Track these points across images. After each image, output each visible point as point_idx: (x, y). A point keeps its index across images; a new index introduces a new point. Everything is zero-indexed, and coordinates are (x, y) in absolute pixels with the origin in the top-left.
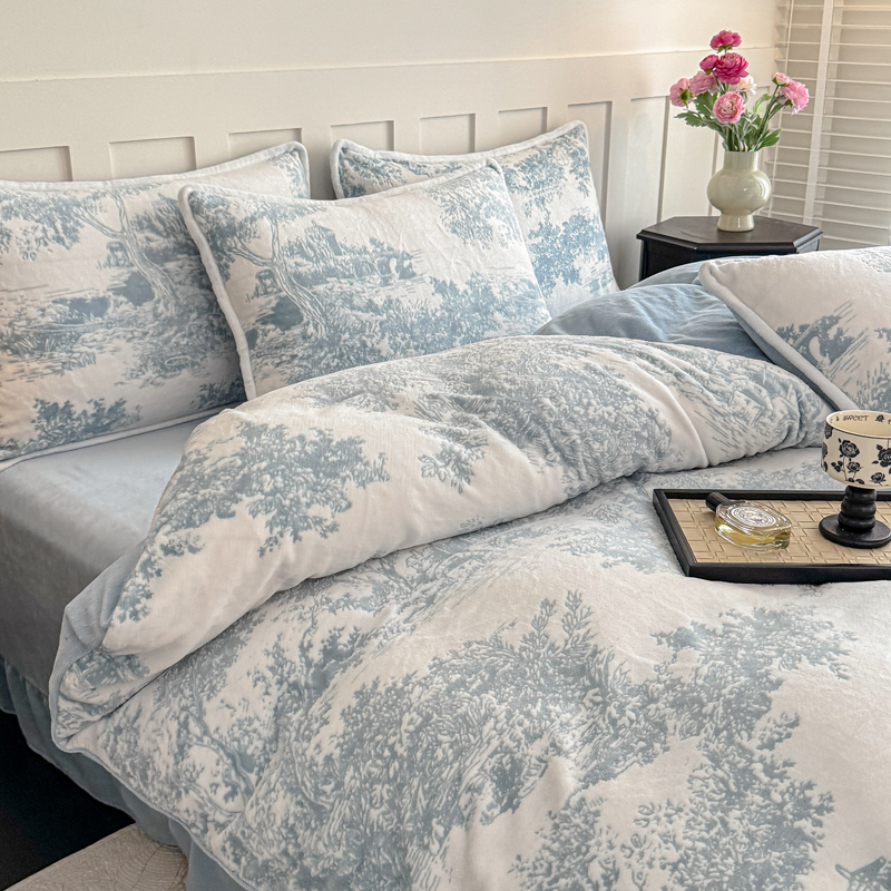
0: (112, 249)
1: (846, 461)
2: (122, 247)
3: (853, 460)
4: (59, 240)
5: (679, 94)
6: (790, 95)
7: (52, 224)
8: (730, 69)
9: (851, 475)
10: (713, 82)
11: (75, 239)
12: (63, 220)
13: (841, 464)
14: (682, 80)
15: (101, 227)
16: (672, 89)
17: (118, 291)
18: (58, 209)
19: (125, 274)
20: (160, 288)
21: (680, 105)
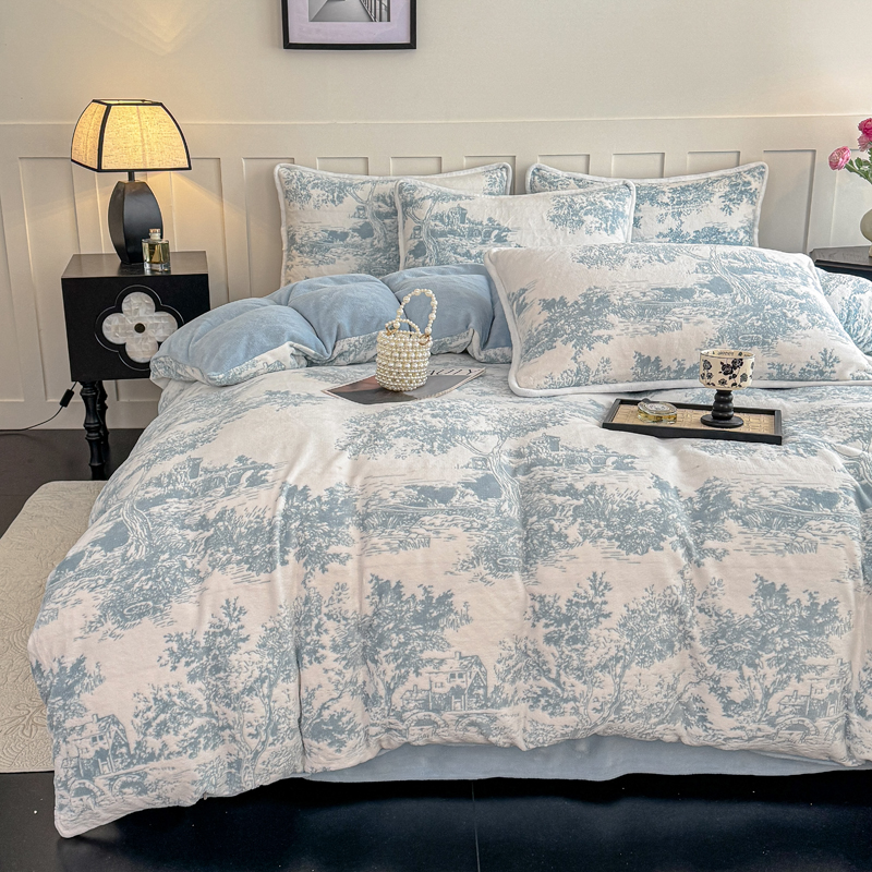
0: (359, 209)
2: (364, 209)
4: (333, 201)
7: (333, 194)
11: (341, 202)
12: (340, 192)
15: (357, 198)
17: (354, 230)
18: (339, 187)
19: (361, 222)
20: (378, 232)
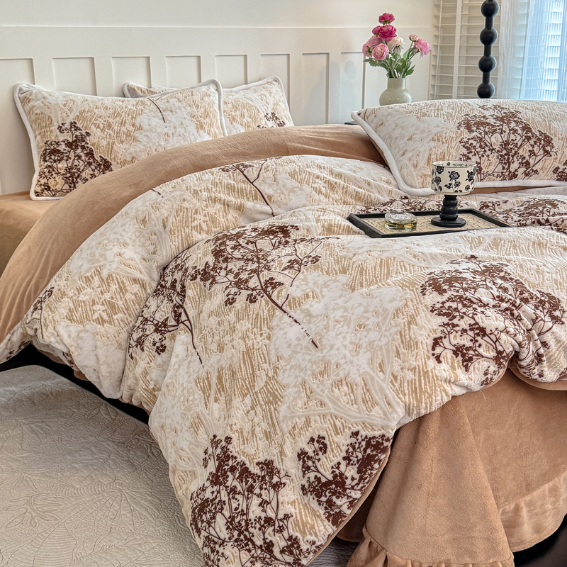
1: (453, 182)
3: (457, 180)
6: (418, 46)
8: (386, 33)
9: (456, 189)
13: (450, 184)
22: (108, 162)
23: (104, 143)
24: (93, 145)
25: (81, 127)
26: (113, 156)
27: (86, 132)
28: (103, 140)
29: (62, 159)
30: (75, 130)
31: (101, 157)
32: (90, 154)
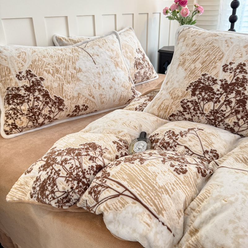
5: (166, 11)
6: (199, 10)
8: (183, 2)
10: (178, 6)
14: (166, 7)
16: (163, 10)
21: (166, 15)
22: (61, 99)
23: (55, 85)
24: (47, 87)
25: (35, 74)
26: (64, 95)
27: (41, 78)
28: (55, 83)
29: (24, 101)
30: (31, 77)
31: (55, 96)
32: (46, 95)
